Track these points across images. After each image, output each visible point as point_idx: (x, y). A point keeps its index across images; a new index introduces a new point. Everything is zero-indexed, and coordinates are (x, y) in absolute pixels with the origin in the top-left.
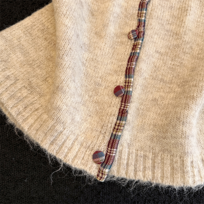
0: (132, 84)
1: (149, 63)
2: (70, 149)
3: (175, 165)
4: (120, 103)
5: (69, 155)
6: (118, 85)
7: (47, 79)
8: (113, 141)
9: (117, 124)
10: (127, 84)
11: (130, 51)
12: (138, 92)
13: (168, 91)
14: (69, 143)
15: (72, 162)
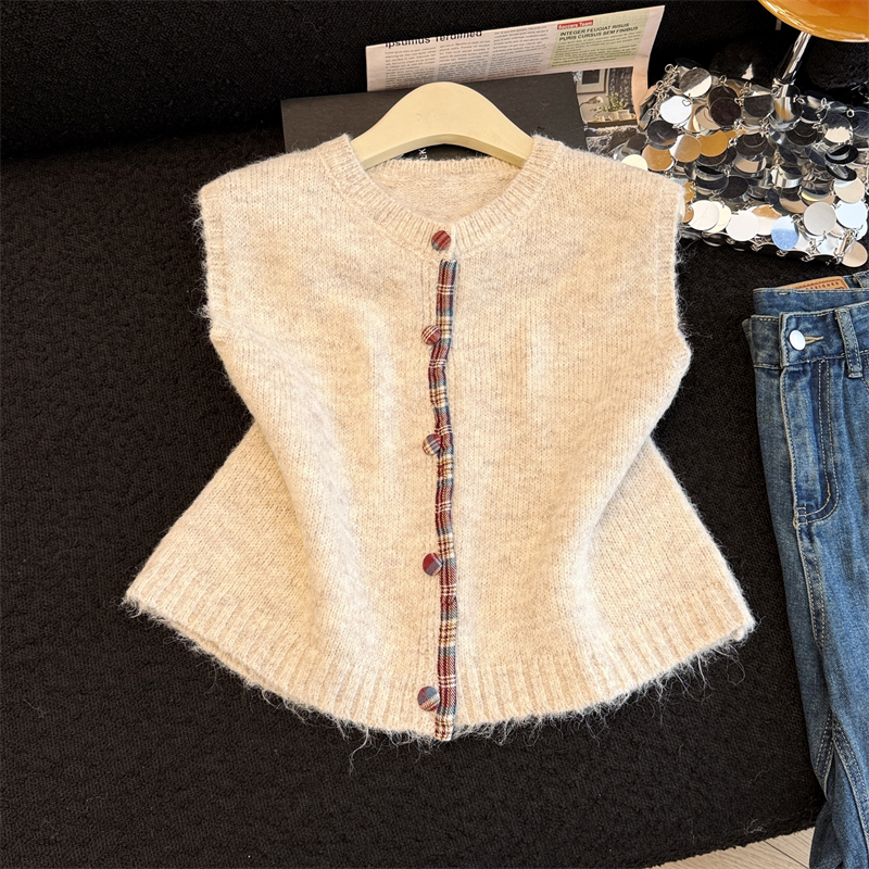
0: (451, 545)
1: (476, 491)
2: (373, 702)
3: (565, 671)
4: (439, 586)
5: (375, 711)
6: (427, 552)
7: (295, 582)
8: (445, 660)
9: (444, 628)
10: (443, 547)
11: (435, 478)
12: (468, 555)
13: (524, 534)
14: (368, 690)
15: (385, 721)
